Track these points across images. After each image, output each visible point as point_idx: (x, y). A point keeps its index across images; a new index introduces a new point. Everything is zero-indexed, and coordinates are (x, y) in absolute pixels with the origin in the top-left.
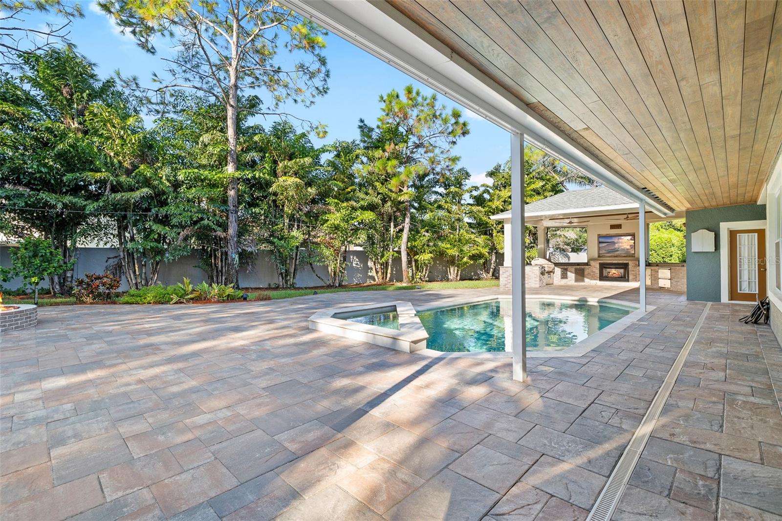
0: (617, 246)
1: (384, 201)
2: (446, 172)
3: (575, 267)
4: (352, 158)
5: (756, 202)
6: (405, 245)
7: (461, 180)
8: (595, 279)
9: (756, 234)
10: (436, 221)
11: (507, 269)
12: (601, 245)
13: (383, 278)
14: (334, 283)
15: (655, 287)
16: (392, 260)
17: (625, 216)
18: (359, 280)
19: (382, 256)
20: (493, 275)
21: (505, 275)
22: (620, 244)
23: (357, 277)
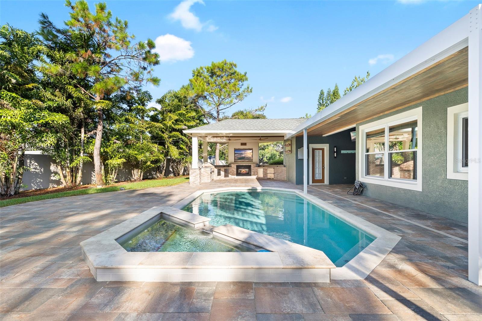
0: (243, 155)
1: (75, 106)
2: (134, 92)
3: (224, 168)
4: (33, 52)
5: (322, 135)
6: (98, 151)
7: (145, 100)
8: (234, 175)
9: (321, 151)
10: (125, 131)
11: (195, 170)
12: (236, 155)
13: (72, 181)
14: (7, 191)
15: (265, 178)
16: (83, 164)
17: (259, 138)
18: (38, 186)
19: (72, 161)
20: (164, 175)
21: (194, 175)
22: (246, 155)
23: (37, 183)
